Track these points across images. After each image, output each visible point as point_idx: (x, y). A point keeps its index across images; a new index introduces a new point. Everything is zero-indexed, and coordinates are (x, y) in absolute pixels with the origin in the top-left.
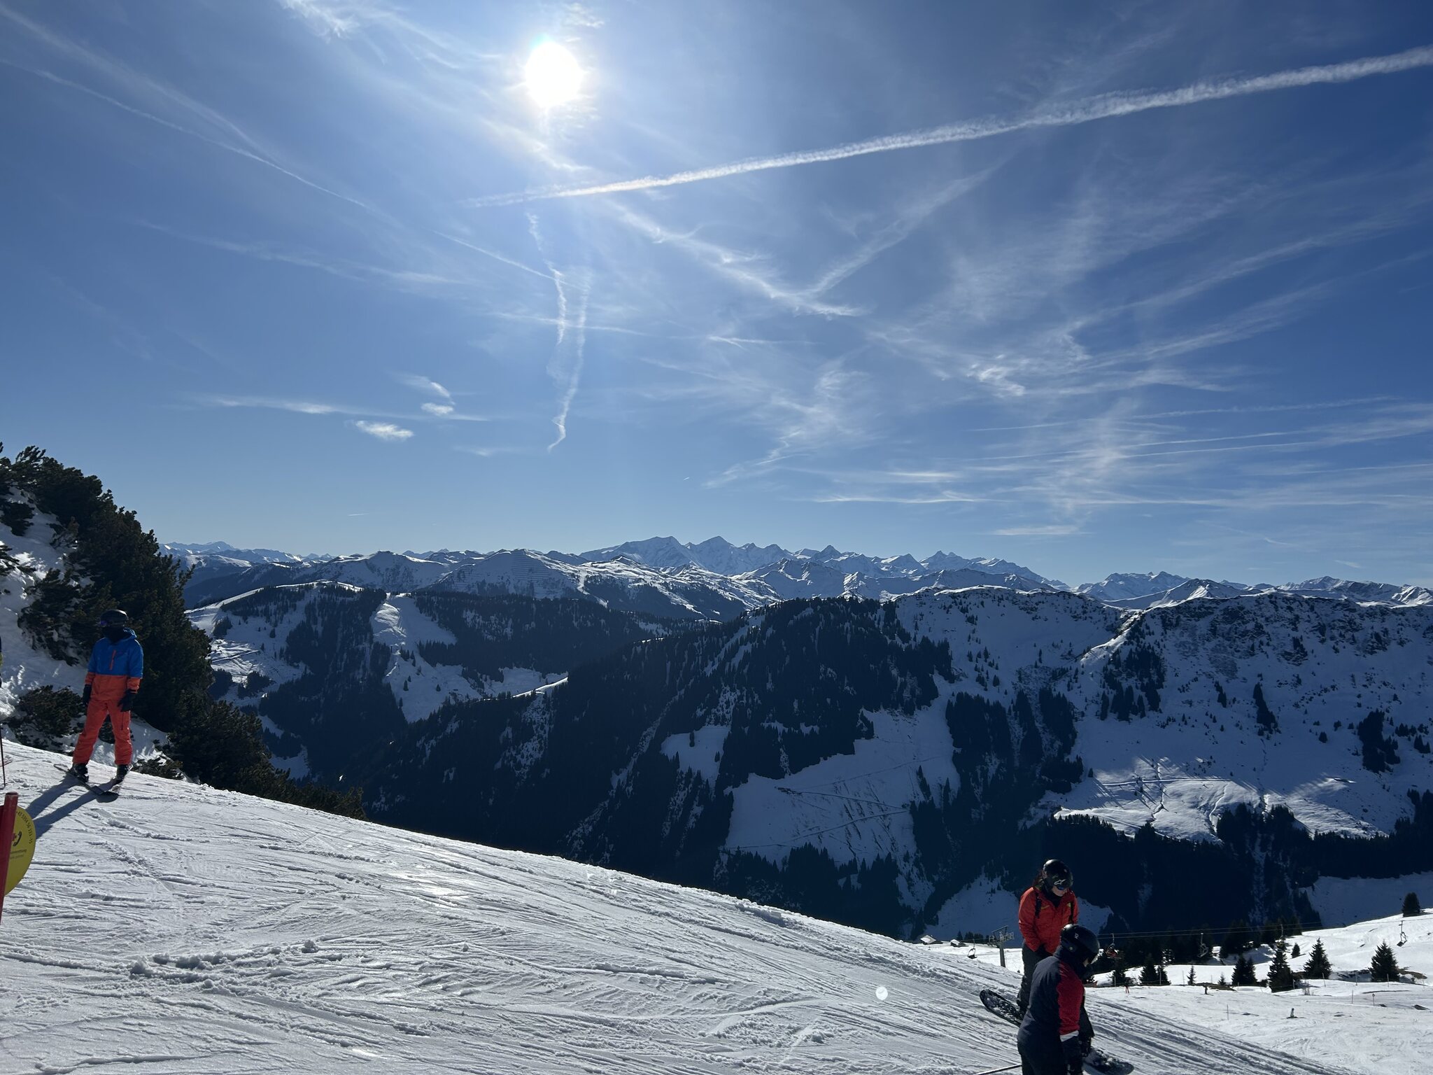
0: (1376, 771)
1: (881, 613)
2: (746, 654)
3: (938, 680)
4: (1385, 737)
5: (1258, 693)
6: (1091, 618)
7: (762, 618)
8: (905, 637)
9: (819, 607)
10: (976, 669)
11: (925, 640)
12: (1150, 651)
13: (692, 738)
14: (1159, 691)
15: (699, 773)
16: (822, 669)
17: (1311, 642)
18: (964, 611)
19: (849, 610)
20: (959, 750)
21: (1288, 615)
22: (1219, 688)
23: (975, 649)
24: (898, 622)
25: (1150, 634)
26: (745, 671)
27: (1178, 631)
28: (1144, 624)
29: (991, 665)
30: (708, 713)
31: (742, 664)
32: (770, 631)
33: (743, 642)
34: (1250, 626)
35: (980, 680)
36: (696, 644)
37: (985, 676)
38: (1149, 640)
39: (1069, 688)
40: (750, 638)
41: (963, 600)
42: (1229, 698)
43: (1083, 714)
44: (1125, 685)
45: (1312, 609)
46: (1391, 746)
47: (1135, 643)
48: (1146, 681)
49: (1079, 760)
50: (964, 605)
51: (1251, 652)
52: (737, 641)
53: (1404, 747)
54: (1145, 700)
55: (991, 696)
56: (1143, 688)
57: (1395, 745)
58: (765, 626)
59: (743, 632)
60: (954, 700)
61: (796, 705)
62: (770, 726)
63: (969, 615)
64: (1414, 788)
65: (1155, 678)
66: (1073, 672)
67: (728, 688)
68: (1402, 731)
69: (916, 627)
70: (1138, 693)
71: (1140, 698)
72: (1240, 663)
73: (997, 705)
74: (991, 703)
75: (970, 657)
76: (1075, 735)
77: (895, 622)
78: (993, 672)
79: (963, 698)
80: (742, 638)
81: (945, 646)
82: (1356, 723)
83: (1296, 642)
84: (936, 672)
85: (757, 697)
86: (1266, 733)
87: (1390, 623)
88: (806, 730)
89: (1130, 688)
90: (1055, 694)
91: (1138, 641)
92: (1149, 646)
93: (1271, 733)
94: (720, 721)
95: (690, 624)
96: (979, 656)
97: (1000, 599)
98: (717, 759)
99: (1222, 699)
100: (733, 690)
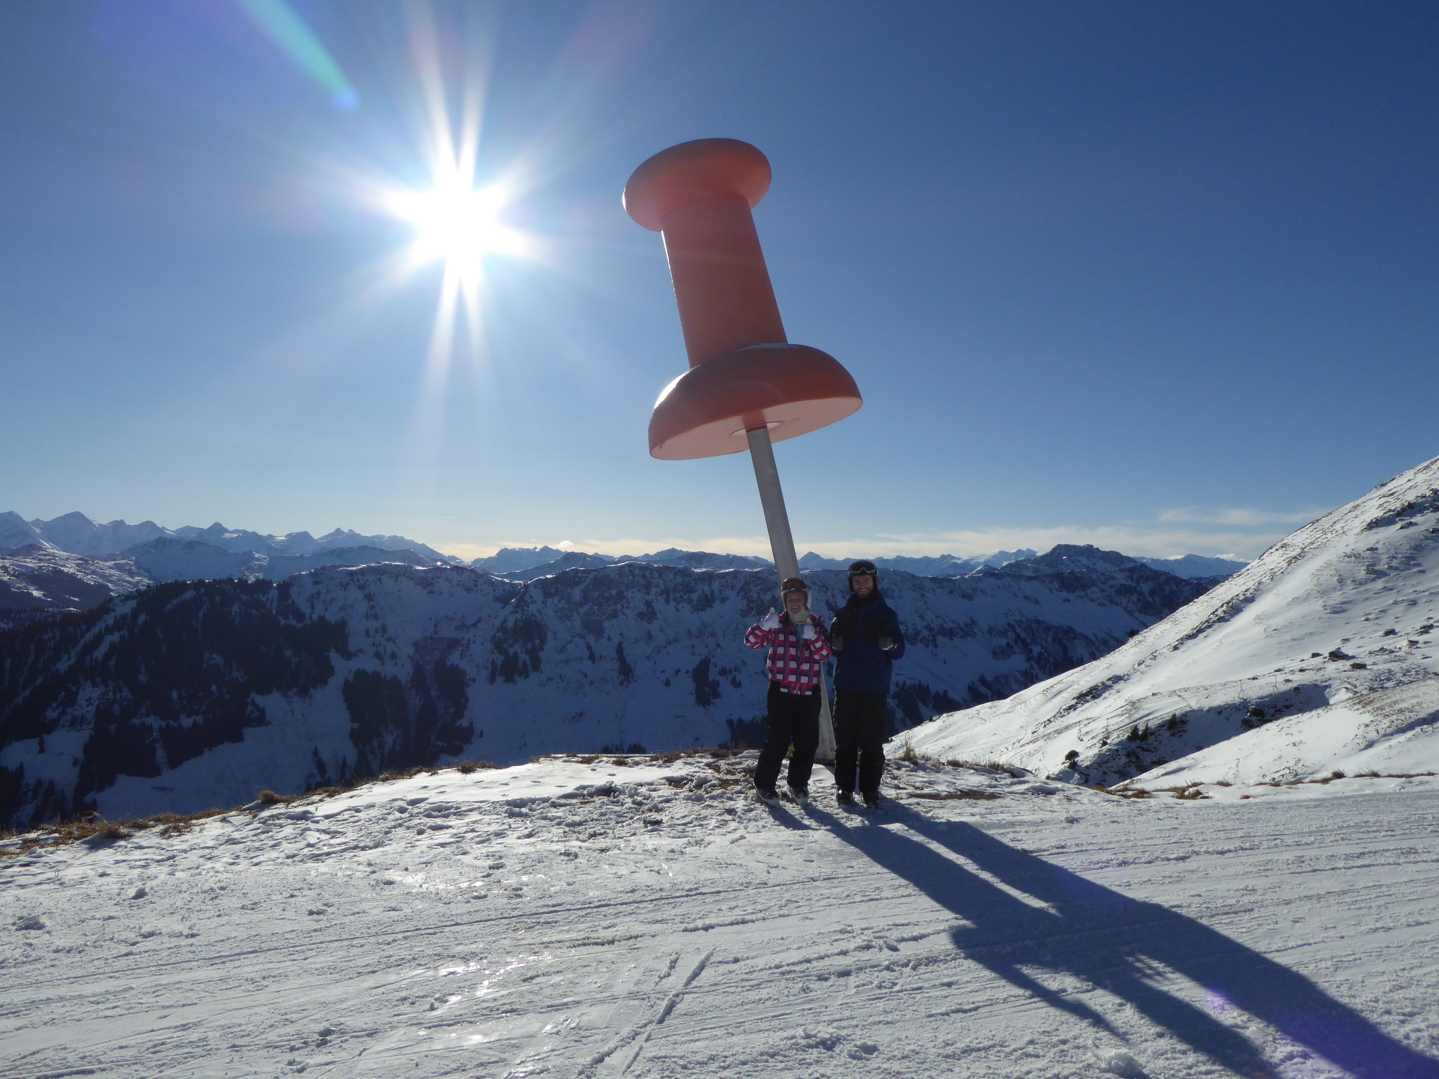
0: (704, 706)
1: (274, 594)
2: (112, 645)
3: (335, 658)
4: (711, 678)
5: (620, 649)
6: (482, 590)
7: (132, 604)
8: (300, 616)
9: (202, 590)
10: (374, 644)
11: (322, 618)
12: (533, 618)
13: (41, 743)
14: (541, 654)
15: (51, 783)
16: (207, 655)
17: (659, 605)
18: (362, 587)
19: (238, 591)
20: (356, 726)
21: (642, 582)
22: (589, 648)
23: (373, 625)
24: (293, 602)
25: (533, 603)
26: (112, 662)
27: (556, 599)
28: (527, 595)
29: (389, 639)
30: (64, 713)
31: (107, 656)
32: (142, 618)
33: (109, 631)
34: (614, 592)
35: (378, 655)
36: (45, 637)
37: (382, 652)
38: (533, 608)
39: (462, 656)
40: (117, 626)
41: (360, 577)
42: (597, 655)
43: (474, 680)
44: (511, 651)
45: (660, 576)
46: (715, 685)
47: (519, 610)
48: (529, 646)
49: (471, 724)
50: (361, 582)
51: (615, 615)
52: (100, 631)
53: (724, 684)
54: (528, 662)
55: (389, 670)
56: (527, 652)
57: (718, 684)
58: (136, 613)
59: (109, 620)
60: (351, 677)
61: (175, 695)
62: (143, 724)
63: (367, 592)
64: (731, 717)
65: (537, 642)
66: (464, 642)
67: (89, 684)
68: (723, 672)
69: (313, 607)
70: (523, 657)
71: (525, 662)
72: (607, 624)
73: (395, 678)
74: (388, 678)
75: (367, 633)
76: (467, 701)
77: (290, 602)
78: (390, 647)
79: (360, 674)
80: (107, 628)
81: (342, 624)
82: (691, 669)
83: (649, 604)
84: (333, 651)
85: (126, 693)
86: (625, 683)
87: (716, 585)
88: (186, 722)
89: (516, 653)
90: (449, 663)
91: (523, 610)
92: (532, 615)
93: (629, 682)
94: (76, 723)
95: (38, 614)
96: (377, 631)
97: (397, 576)
98: (75, 763)
99: (592, 657)
100: (95, 685)
